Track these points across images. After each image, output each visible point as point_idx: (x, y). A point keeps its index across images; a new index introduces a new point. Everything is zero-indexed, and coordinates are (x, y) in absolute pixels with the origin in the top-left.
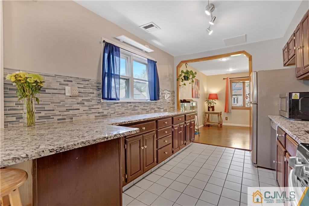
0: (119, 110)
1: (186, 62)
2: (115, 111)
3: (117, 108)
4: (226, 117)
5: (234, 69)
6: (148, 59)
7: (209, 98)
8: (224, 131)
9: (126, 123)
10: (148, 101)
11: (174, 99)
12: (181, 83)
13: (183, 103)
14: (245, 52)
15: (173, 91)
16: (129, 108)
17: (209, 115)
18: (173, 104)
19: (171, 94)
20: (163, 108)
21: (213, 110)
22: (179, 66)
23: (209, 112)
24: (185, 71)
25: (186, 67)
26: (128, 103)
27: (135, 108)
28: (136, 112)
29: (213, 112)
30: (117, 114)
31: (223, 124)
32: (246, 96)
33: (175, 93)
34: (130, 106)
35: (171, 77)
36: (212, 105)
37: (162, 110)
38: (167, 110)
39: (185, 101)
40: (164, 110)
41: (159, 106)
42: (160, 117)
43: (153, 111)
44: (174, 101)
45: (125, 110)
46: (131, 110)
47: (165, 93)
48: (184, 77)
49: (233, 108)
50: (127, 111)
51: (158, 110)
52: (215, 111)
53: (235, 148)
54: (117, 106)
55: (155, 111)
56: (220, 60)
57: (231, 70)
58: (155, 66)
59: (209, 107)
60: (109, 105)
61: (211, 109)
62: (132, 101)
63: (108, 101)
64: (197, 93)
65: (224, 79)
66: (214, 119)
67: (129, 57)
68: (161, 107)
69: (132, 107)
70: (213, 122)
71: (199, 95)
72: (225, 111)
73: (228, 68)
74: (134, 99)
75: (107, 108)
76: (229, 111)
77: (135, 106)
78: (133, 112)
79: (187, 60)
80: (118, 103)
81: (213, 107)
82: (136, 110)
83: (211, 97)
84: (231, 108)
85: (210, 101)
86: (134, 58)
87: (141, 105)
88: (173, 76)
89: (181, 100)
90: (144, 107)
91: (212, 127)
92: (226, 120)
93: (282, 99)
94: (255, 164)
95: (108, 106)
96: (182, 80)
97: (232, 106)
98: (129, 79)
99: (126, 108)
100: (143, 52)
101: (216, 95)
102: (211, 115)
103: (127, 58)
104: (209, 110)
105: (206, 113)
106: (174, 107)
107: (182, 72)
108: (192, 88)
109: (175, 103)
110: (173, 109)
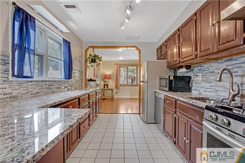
0: (32, 90)
1: (93, 47)
2: (28, 91)
3: (30, 87)
4: (116, 92)
5: (123, 58)
6: (64, 39)
7: (105, 78)
8: (115, 102)
9: (57, 104)
10: (62, 79)
11: (82, 78)
12: (89, 65)
13: (89, 82)
14: (137, 47)
15: (82, 71)
16: (44, 86)
17: (104, 91)
18: (82, 83)
19: (81, 73)
20: (74, 86)
21: (107, 87)
22: (86, 50)
23: (104, 88)
24: (93, 55)
25: (94, 52)
26: (43, 81)
27: (50, 87)
28: (51, 90)
29: (107, 88)
30: (31, 94)
31: (115, 97)
32: (129, 77)
33: (83, 73)
34: (45, 84)
35: (80, 59)
36: (107, 83)
37: (73, 88)
38: (77, 88)
39: (91, 80)
40: (75, 88)
41: (71, 84)
42: (82, 94)
43: (66, 89)
44: (82, 80)
45: (39, 89)
46: (46, 89)
47: (75, 73)
48: (92, 60)
49: (121, 85)
50: (42, 90)
51: (70, 88)
52: (109, 88)
53: (123, 114)
54: (31, 85)
55: (68, 89)
56: (117, 50)
57: (121, 58)
58: (69, 46)
59: (104, 85)
60: (20, 84)
61: (106, 86)
62: (47, 79)
63: (20, 79)
64: (97, 74)
65: (115, 64)
66: (108, 94)
67: (43, 33)
68: (73, 86)
69: (47, 86)
70: (107, 96)
71: (98, 75)
72: (116, 88)
73: (119, 57)
74: (48, 78)
75: (17, 87)
76: (119, 88)
77: (50, 85)
78: (48, 91)
79: (95, 46)
80: (31, 82)
81: (107, 85)
82: (51, 89)
83: (106, 77)
84: (120, 85)
85: (105, 80)
86: (50, 35)
87: (56, 83)
88: (82, 57)
89: (88, 80)
90: (59, 85)
91: (106, 100)
92: (116, 94)
93: (161, 79)
94: (146, 122)
95: (18, 86)
96: (90, 62)
97: (120, 84)
98: (43, 56)
99: (41, 87)
100: (59, 30)
101: (110, 75)
102: (106, 90)
103: (41, 33)
104: (104, 87)
105: (103, 89)
106: (82, 85)
107: (90, 55)
108: (94, 70)
109: (83, 82)
110: (82, 87)
